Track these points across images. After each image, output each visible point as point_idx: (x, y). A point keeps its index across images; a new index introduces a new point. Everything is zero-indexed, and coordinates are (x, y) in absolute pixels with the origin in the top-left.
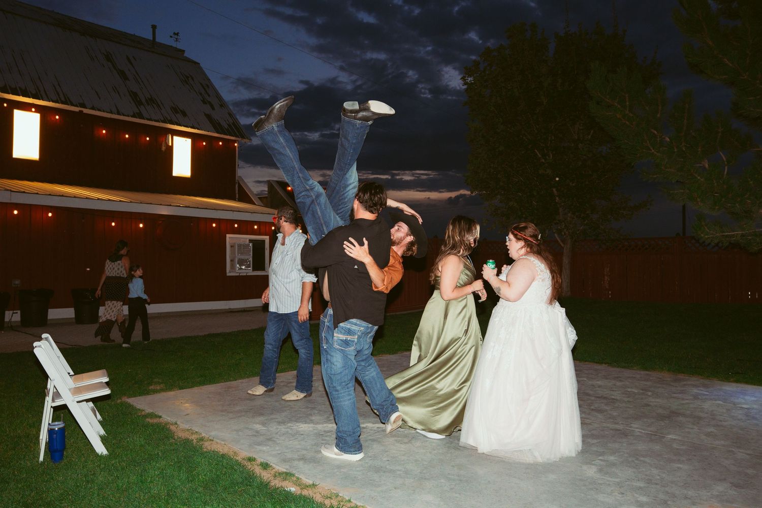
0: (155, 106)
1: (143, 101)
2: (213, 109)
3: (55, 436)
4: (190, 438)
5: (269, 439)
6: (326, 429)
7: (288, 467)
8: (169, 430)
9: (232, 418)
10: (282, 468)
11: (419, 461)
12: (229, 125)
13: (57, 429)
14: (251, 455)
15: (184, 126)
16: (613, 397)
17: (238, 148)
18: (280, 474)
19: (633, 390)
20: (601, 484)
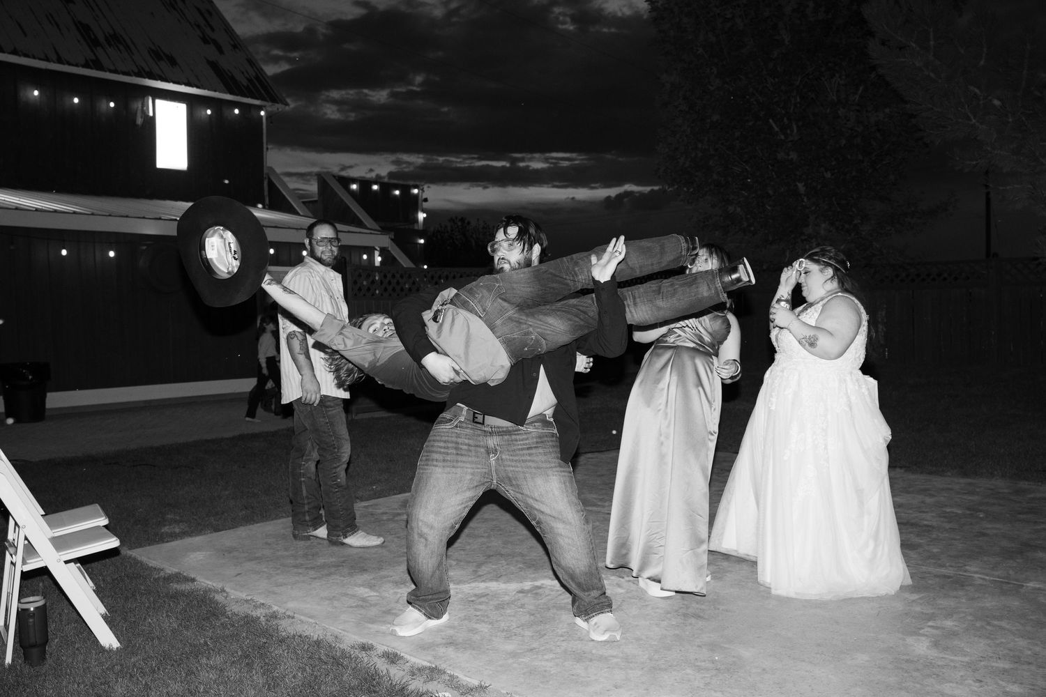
0: (121, 47)
1: (102, 39)
2: (221, 51)
3: (31, 620)
4: (254, 614)
5: (388, 612)
6: (477, 592)
7: (430, 658)
8: (212, 601)
9: (315, 578)
10: (421, 661)
11: (642, 639)
12: (250, 80)
13: (32, 609)
14: (364, 641)
15: (175, 82)
16: (925, 523)
17: (267, 119)
18: (419, 670)
19: (955, 510)
20: (942, 667)
